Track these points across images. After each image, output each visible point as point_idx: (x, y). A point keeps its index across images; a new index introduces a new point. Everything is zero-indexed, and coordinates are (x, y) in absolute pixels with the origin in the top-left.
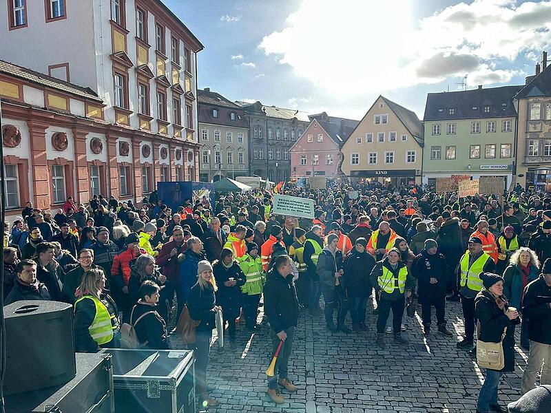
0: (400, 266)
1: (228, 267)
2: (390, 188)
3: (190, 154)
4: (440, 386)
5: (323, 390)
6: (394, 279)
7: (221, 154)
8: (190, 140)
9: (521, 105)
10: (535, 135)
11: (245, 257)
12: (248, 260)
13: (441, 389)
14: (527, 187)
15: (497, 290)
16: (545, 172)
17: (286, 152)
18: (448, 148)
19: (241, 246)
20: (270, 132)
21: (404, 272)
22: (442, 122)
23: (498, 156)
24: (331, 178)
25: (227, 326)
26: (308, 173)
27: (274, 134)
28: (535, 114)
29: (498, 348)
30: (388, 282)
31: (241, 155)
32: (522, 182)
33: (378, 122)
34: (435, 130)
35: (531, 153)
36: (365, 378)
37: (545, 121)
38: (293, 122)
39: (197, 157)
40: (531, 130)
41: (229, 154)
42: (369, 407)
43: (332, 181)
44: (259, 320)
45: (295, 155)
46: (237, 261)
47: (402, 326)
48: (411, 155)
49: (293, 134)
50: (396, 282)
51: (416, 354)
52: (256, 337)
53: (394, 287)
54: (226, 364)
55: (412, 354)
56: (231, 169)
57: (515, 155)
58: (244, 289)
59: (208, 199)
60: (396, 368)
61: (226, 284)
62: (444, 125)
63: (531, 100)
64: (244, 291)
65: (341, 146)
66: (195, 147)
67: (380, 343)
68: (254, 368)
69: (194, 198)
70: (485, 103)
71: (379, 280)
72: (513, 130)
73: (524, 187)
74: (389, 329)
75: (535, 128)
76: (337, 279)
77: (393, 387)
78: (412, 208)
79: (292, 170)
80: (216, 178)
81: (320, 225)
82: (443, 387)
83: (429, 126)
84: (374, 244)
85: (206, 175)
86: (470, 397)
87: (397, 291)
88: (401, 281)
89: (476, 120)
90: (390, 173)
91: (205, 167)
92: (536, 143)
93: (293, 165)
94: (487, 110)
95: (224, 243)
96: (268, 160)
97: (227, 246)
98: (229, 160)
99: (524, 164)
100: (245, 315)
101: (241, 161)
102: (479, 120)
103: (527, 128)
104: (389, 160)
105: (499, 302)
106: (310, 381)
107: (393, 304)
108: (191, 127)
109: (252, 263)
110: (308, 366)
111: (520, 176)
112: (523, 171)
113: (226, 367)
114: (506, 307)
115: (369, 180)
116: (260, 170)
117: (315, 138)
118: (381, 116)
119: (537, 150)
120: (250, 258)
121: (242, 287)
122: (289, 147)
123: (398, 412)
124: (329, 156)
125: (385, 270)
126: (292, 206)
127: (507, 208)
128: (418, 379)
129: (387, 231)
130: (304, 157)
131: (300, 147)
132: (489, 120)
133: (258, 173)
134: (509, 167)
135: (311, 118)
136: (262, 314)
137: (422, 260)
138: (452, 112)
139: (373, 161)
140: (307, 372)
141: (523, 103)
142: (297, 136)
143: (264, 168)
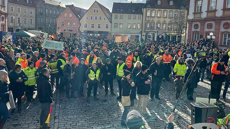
0: (97, 69)
1: (19, 73)
2: (99, 38)
3: (3, 18)
4: (109, 115)
5: (62, 124)
6: (94, 75)
7: (21, 19)
8: (3, 11)
9: (144, 10)
10: (148, 21)
11: (27, 68)
12: (28, 69)
13: (109, 116)
14: (145, 40)
15: (128, 77)
16: (150, 35)
17: (54, 20)
18: (120, 24)
19: (25, 63)
20: (47, 10)
21: (98, 72)
22: (118, 14)
23: (136, 28)
24: (75, 33)
25: (17, 101)
26: (65, 30)
27: (49, 11)
28: (148, 14)
29: (128, 98)
30: (92, 76)
31: (31, 20)
32: (144, 38)
33: (95, 11)
34: (116, 17)
35: (147, 28)
36: (80, 116)
37: (151, 17)
38: (58, 7)
39: (7, 20)
40: (147, 19)
41: (25, 19)
42: (81, 128)
43: (76, 34)
44: (34, 97)
45: (59, 22)
46: (23, 70)
47: (98, 93)
48: (107, 26)
49: (58, 12)
50: (95, 75)
51: (102, 104)
52: (32, 104)
53: (94, 78)
54: (15, 119)
55: (100, 104)
56: (27, 26)
57: (142, 28)
58: (26, 83)
59: (11, 40)
60: (94, 110)
61: (17, 81)
62: (119, 15)
63: (147, 9)
64: (26, 84)
65: (80, 20)
66: (6, 14)
67: (88, 101)
68: (30, 119)
69: (3, 40)
70: (133, 8)
71: (89, 75)
72: (142, 19)
73: (144, 39)
74: (92, 95)
75: (148, 19)
76: (72, 76)
77: (92, 118)
78: (105, 46)
79: (57, 28)
80: (18, 30)
81: (66, 53)
82: (110, 115)
83: (114, 15)
84: (88, 61)
85: (12, 29)
86: (119, 118)
87: (95, 79)
88: (97, 75)
89: (130, 14)
90: (99, 32)
91: (11, 25)
92: (148, 24)
93: (57, 26)
94: (133, 11)
95: (16, 62)
96: (45, 23)
97: (18, 63)
98: (25, 22)
99: (145, 31)
100: (27, 95)
101: (31, 23)
102: (131, 15)
103: (146, 19)
104: (99, 27)
105: (129, 81)
106: (56, 121)
107: (94, 84)
108: (4, 4)
109: (31, 71)
110: (56, 114)
111: (143, 36)
112: (144, 34)
113: (15, 120)
114: (131, 82)
115: (91, 35)
116: (41, 28)
117: (68, 15)
118: (96, 9)
119: (149, 27)
120: (30, 69)
121: (25, 82)
122: (56, 18)
123: (92, 128)
124: (74, 23)
125: (91, 71)
126: (52, 45)
127: (136, 47)
128: (102, 113)
129: (93, 56)
130: (63, 23)
131: (61, 18)
132: (134, 15)
133: (40, 29)
134: (140, 33)
135: (67, 6)
136: (36, 94)
137: (105, 67)
138: (122, 10)
139: (93, 27)
140: (55, 117)
141: (145, 9)
142: (60, 14)
143: (43, 27)
